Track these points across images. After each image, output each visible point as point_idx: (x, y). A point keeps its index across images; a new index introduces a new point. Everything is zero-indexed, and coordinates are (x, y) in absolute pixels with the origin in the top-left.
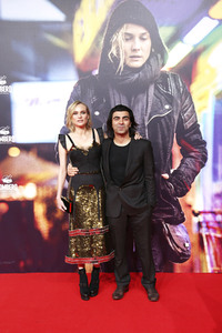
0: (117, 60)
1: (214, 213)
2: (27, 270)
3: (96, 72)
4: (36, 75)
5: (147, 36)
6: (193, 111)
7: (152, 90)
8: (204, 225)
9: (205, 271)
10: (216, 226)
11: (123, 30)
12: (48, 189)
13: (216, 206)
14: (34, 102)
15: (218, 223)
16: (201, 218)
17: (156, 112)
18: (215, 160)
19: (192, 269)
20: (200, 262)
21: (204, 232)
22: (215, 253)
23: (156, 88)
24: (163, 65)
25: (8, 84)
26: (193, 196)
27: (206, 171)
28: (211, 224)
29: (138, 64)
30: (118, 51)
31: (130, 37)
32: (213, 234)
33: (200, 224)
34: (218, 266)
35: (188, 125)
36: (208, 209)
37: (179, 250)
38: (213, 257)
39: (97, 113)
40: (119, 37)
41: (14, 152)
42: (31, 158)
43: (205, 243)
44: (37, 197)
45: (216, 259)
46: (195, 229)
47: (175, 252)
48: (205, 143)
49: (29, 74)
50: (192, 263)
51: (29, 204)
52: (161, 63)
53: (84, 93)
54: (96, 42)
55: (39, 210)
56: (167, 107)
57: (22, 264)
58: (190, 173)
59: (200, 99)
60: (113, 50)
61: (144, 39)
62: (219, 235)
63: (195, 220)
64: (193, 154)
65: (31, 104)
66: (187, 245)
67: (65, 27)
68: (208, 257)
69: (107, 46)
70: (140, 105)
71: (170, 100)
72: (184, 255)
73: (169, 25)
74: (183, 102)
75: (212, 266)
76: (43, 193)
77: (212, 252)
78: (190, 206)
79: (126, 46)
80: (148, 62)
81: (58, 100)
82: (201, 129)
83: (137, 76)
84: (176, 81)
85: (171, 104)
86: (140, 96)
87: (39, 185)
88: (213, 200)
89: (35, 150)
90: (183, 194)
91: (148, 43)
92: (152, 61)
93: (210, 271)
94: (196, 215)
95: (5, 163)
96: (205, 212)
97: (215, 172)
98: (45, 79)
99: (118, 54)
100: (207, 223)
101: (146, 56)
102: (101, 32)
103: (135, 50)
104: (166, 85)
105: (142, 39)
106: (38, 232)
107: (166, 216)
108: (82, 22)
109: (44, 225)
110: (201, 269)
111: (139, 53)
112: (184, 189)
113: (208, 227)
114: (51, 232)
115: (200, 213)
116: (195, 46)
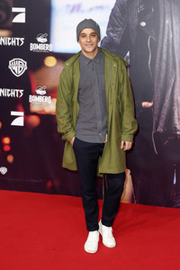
2: (54, 191)
14: (76, 8)
39: (143, 24)
41: (51, 62)
57: (49, 184)
65: (72, 11)
81: (101, 7)
95: (40, 73)
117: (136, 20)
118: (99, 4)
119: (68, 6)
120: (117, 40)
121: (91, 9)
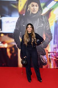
0: (29, 11)
1: (54, 53)
2: (4, 66)
3: (24, 15)
4: (8, 15)
5: (38, 5)
6: (49, 26)
7: (38, 20)
8: (51, 56)
9: (51, 68)
10: (54, 56)
11: (31, 4)
12: (11, 45)
13: (54, 51)
14: (8, 22)
15: (55, 55)
16: (50, 54)
17: (39, 26)
18: (54, 39)
19: (47, 67)
20: (50, 65)
21: (51, 58)
22: (54, 63)
23: (40, 19)
24: (42, 13)
25: (1, 17)
26: (48, 48)
27: (52, 42)
28: (53, 56)
29: (35, 13)
30: (30, 9)
31: (33, 6)
32: (53, 58)
33: (50, 56)
34: (54, 66)
35: (48, 29)
36: (52, 52)
37: (44, 62)
38: (53, 64)
39: (24, 25)
40: (30, 5)
41: (2, 35)
42: (6, 37)
43: (51, 61)
44: (8, 47)
45: (54, 65)
46: (48, 57)
47: (43, 63)
48: (52, 34)
49: (7, 14)
50: (47, 66)
51: (6, 49)
52: (41, 13)
53: (21, 20)
54: (24, 7)
55: (8, 50)
56: (42, 24)
57: (3, 64)
58: (48, 42)
59: (51, 22)
60: (29, 9)
61: (37, 6)
62: (55, 59)
63: (49, 54)
64: (49, 37)
66: (46, 61)
67: (16, 3)
68: (52, 64)
69: (27, 8)
70: (35, 23)
71: (43, 22)
72: (45, 64)
73: (44, 3)
74: (46, 23)
75: (53, 67)
76: (9, 46)
77: (53, 63)
78: (47, 51)
79: (32, 8)
80: (38, 12)
81: (14, 22)
82: (51, 30)
83: (35, 16)
84: (45, 17)
85: (43, 24)
86: (35, 21)
87: (8, 44)
88: (53, 49)
89: (8, 35)
90: (46, 47)
91: (38, 7)
92: (39, 12)
93: (52, 68)
94: (49, 53)
96: (51, 52)
97: (54, 42)
98: (11, 16)
99: (30, 10)
100: (52, 55)
101: (37, 11)
102: (25, 4)
103: (34, 9)
104: (42, 19)
105: (36, 6)
106: (8, 56)
107: (41, 53)
108: (21, 1)
109: (9, 55)
110: (50, 67)
111: (35, 10)
112: (46, 46)
113: (52, 56)
114: (11, 56)
115: (50, 53)
116: (50, 8)
117: (22, 25)
118: (13, 21)
119: (6, 21)
120: (18, 29)
121: (11, 22)
